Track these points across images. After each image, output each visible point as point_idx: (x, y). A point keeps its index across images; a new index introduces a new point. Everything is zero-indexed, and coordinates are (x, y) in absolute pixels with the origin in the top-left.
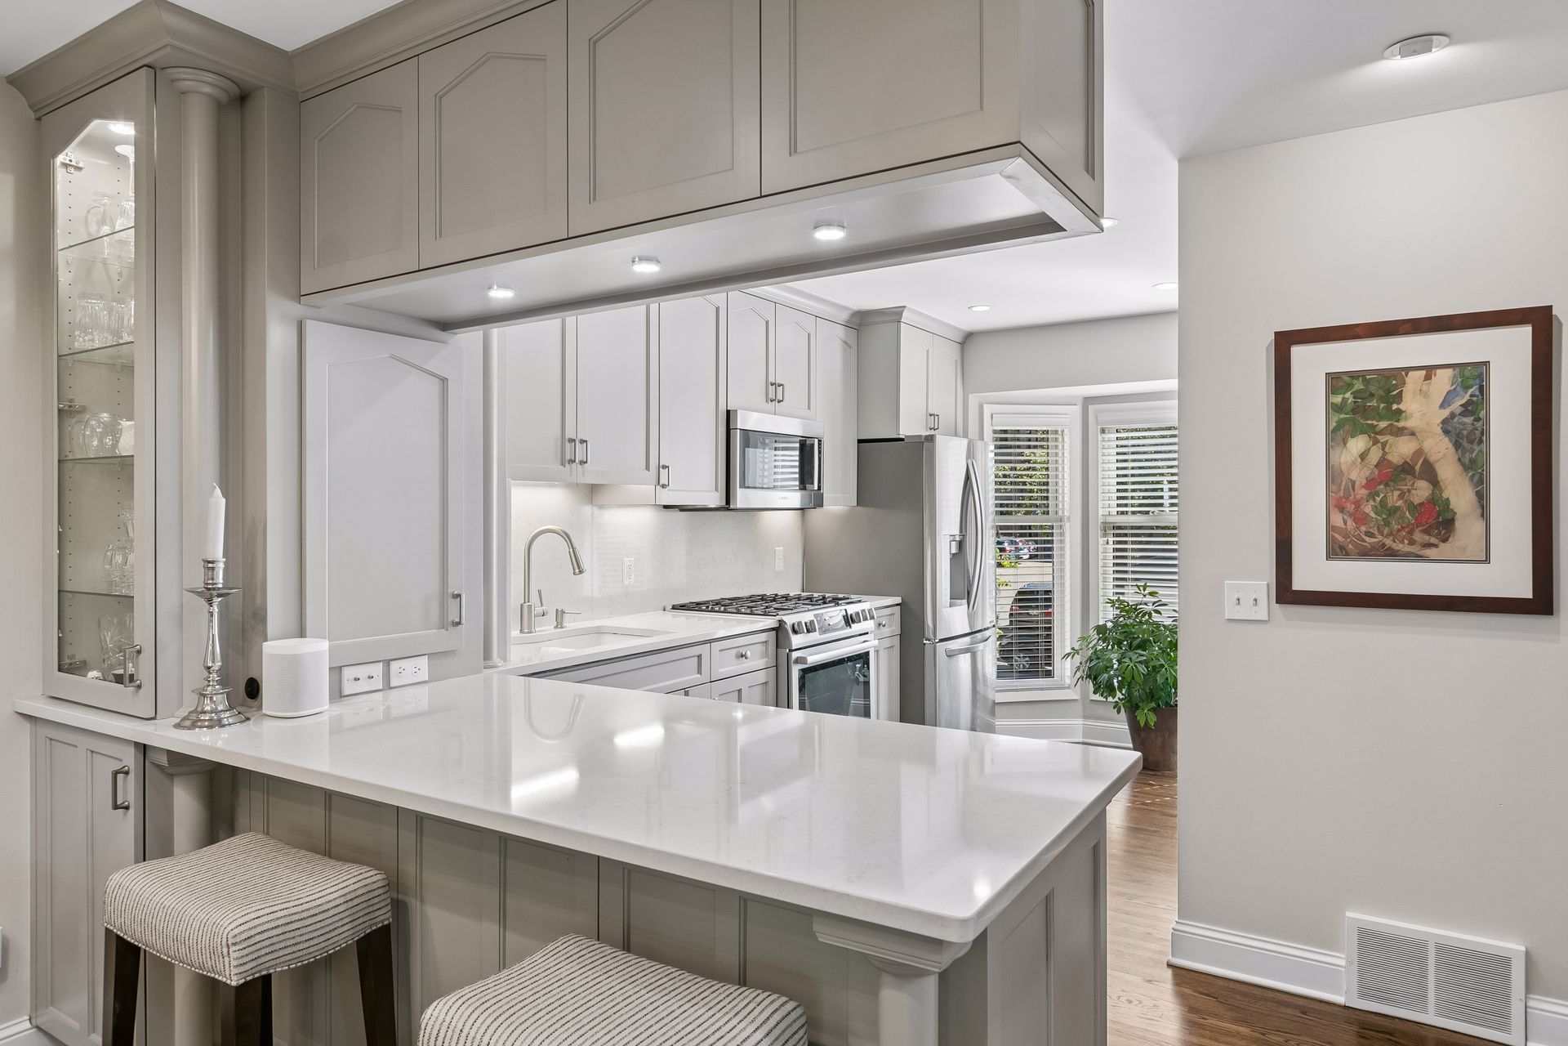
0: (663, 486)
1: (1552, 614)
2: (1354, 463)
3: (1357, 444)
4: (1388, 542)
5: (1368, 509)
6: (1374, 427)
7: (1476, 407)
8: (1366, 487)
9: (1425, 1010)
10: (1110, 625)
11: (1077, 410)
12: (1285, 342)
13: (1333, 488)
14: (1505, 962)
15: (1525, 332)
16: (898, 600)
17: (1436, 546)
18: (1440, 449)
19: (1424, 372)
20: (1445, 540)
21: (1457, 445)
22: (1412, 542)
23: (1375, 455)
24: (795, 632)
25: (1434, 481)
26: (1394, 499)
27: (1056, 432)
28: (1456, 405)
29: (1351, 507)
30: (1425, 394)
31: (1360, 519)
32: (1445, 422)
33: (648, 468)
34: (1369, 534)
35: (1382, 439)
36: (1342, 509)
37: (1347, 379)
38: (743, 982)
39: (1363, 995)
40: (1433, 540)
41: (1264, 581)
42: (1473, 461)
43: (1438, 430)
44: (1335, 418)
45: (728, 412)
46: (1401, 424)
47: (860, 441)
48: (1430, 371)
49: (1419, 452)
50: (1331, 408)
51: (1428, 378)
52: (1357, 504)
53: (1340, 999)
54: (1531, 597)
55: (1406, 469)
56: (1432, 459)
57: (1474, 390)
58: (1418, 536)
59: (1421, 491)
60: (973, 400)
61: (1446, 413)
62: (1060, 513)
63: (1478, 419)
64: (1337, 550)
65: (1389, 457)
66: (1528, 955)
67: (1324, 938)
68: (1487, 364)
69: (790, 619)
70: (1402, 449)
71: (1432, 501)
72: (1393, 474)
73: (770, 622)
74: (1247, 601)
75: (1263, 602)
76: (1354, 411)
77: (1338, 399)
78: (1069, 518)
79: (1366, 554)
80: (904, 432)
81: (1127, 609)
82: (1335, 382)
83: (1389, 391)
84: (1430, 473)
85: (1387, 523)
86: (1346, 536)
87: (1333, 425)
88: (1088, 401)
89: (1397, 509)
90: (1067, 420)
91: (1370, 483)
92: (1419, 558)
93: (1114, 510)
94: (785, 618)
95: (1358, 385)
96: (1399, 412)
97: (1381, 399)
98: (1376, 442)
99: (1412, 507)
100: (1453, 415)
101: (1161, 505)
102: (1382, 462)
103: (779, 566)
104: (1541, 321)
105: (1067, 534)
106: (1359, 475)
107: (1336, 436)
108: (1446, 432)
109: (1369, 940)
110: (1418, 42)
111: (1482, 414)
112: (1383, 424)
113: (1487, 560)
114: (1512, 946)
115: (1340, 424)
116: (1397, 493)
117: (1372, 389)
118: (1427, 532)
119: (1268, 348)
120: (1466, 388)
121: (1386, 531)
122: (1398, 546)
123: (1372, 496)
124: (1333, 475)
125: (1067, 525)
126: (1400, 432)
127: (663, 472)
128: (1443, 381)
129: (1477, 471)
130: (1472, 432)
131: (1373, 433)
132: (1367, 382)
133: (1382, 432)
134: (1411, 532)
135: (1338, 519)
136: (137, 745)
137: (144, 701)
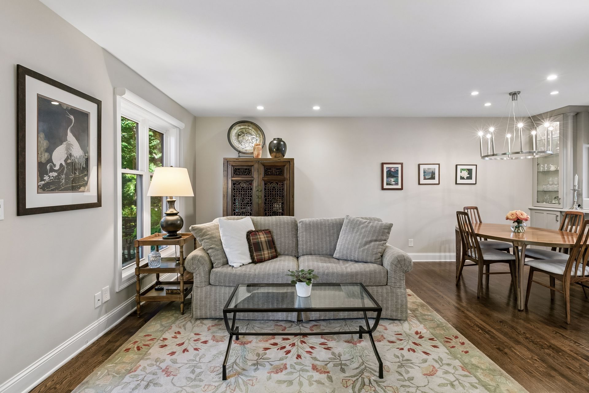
136: (561, 212)
137: (561, 206)
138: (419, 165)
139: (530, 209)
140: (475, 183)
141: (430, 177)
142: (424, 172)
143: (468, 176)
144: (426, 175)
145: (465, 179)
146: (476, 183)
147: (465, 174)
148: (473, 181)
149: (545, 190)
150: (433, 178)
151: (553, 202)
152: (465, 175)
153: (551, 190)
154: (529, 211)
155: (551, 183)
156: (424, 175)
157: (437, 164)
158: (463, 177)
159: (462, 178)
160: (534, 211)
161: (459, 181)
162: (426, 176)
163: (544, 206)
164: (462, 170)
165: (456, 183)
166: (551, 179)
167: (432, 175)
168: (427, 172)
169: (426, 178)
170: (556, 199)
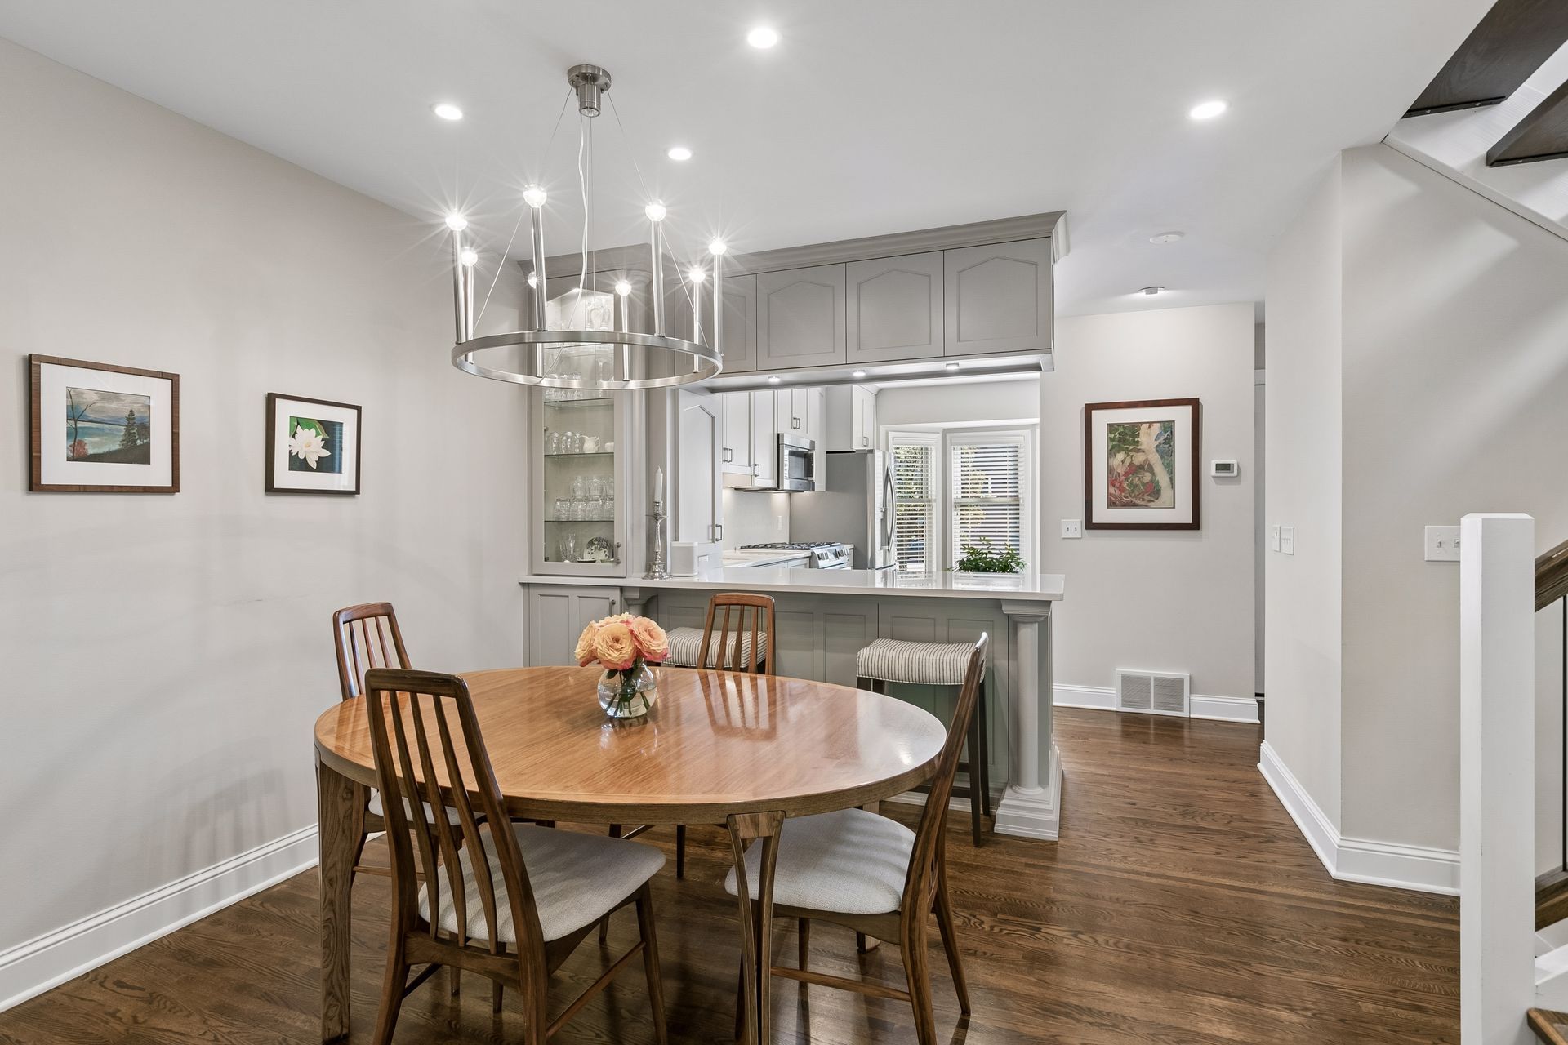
0: (756, 476)
1: (1199, 529)
2: (1119, 465)
3: (1121, 456)
4: (1134, 500)
5: (1125, 485)
6: (1127, 448)
7: (1169, 440)
8: (1124, 475)
9: (1149, 708)
10: (965, 560)
11: (940, 435)
12: (1089, 409)
13: (1110, 476)
14: (1181, 681)
15: (1189, 408)
16: (852, 546)
17: (1153, 501)
18: (1155, 459)
19: (1148, 425)
20: (1157, 499)
21: (1162, 457)
22: (1143, 500)
23: (1128, 462)
24: (820, 559)
25: (1153, 473)
26: (1136, 481)
27: (927, 449)
28: (1162, 440)
29: (1118, 485)
30: (1149, 434)
31: (1122, 490)
32: (1156, 447)
33: (749, 465)
34: (1126, 497)
35: (1131, 454)
36: (1114, 486)
37: (1116, 426)
38: (948, 642)
39: (1123, 705)
40: (1152, 499)
41: (1079, 520)
42: (1168, 464)
43: (1154, 450)
44: (1111, 444)
45: (778, 434)
46: (1139, 447)
47: (827, 453)
48: (1151, 424)
49: (1146, 460)
50: (1110, 440)
51: (1150, 427)
52: (1121, 483)
53: (1114, 709)
54: (1191, 522)
55: (1141, 467)
56: (1152, 463)
57: (1169, 433)
58: (1146, 497)
59: (1147, 477)
60: (883, 429)
61: (1157, 443)
62: (929, 497)
63: (1170, 446)
64: (1112, 504)
65: (1134, 462)
66: (1190, 676)
67: (1104, 681)
68: (1173, 421)
69: (818, 551)
70: (1139, 459)
71: (1152, 481)
72: (1135, 470)
73: (808, 553)
74: (1072, 529)
75: (1079, 529)
76: (1119, 441)
77: (1112, 436)
78: (935, 500)
79: (1125, 505)
80: (854, 448)
81: (974, 551)
82: (1111, 428)
83: (1134, 433)
84: (1151, 469)
85: (1133, 492)
86: (1116, 498)
87: (1110, 447)
88: (946, 431)
89: (1137, 485)
90: (934, 442)
91: (1126, 474)
92: (1146, 507)
93: (960, 496)
94: (815, 551)
95: (1121, 430)
96: (1138, 442)
97: (1130, 437)
98: (1128, 455)
99: (1144, 485)
100: (1160, 444)
101: (987, 492)
102: (1131, 465)
103: (780, 526)
104: (1195, 404)
105: (934, 509)
106: (1121, 470)
107: (1111, 452)
108: (1157, 451)
109: (1127, 680)
110: (1152, 289)
111: (1172, 444)
112: (1131, 447)
113: (1174, 507)
114: (1184, 674)
115: (1113, 447)
116: (1137, 478)
117: (1127, 431)
118: (1150, 495)
119: (1081, 411)
120: (1166, 432)
121: (1133, 495)
122: (1138, 502)
123: (1127, 479)
124: (1110, 470)
125: (934, 504)
126: (1138, 451)
127: (756, 468)
128: (1156, 428)
129: (1170, 468)
130: (1168, 451)
131: (1127, 451)
132: (1124, 428)
133: (1131, 451)
134: (1143, 496)
135: (1112, 490)
136: (622, 589)
137: (619, 570)
138: (31, 367)
139: (523, 585)
140: (353, 489)
141: (115, 446)
142: (74, 414)
143: (326, 453)
144: (89, 432)
145: (309, 469)
146: (357, 491)
147: (311, 445)
148: (343, 480)
149: (564, 518)
150: (136, 452)
151: (587, 557)
152: (311, 449)
153: (580, 518)
154: (521, 590)
155: (580, 493)
156: (73, 434)
157: (163, 376)
158: (301, 457)
159: (298, 463)
160: (535, 592)
161: (285, 477)
162: (87, 440)
163: (565, 572)
164: (299, 422)
165: (270, 488)
166: (579, 483)
167: (129, 436)
168: (92, 416)
169: (91, 451)
170: (593, 548)
